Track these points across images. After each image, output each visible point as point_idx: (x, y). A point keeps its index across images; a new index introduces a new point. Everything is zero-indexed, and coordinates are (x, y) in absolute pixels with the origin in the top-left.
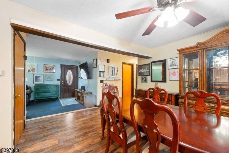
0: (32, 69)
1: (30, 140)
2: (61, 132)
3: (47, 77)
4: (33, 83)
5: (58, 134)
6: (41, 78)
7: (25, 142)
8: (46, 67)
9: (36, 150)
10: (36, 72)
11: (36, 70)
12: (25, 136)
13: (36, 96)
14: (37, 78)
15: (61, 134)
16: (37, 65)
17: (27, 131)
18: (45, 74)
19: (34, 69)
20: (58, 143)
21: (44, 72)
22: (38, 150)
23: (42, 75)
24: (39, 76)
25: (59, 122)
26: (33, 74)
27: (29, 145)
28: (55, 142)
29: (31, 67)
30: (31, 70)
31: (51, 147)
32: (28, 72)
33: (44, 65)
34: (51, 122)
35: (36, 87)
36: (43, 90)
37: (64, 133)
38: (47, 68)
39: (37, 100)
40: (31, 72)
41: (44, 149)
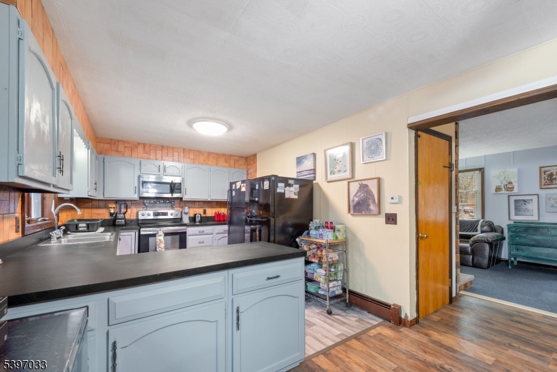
0: (505, 183)
1: (447, 325)
2: (519, 351)
3: (552, 202)
4: (509, 219)
5: (506, 350)
6: (533, 206)
7: (439, 322)
8: (548, 173)
9: (443, 343)
10: (516, 190)
11: (516, 185)
12: (444, 314)
13: (514, 252)
14: (519, 205)
15: (515, 355)
16: (519, 171)
17: (453, 310)
18: (543, 193)
19: (510, 183)
20: (491, 363)
21: (541, 188)
22: (446, 344)
23: (535, 198)
24: (524, 201)
25: (537, 331)
26: (509, 196)
27: (440, 329)
28: (487, 357)
29: (503, 178)
30: (503, 187)
31: (470, 357)
32: (494, 191)
33: (541, 168)
34: (512, 321)
35: (514, 229)
36: (535, 237)
37: (527, 360)
38: (552, 175)
39: (518, 262)
40: (503, 191)
41: (457, 351)
